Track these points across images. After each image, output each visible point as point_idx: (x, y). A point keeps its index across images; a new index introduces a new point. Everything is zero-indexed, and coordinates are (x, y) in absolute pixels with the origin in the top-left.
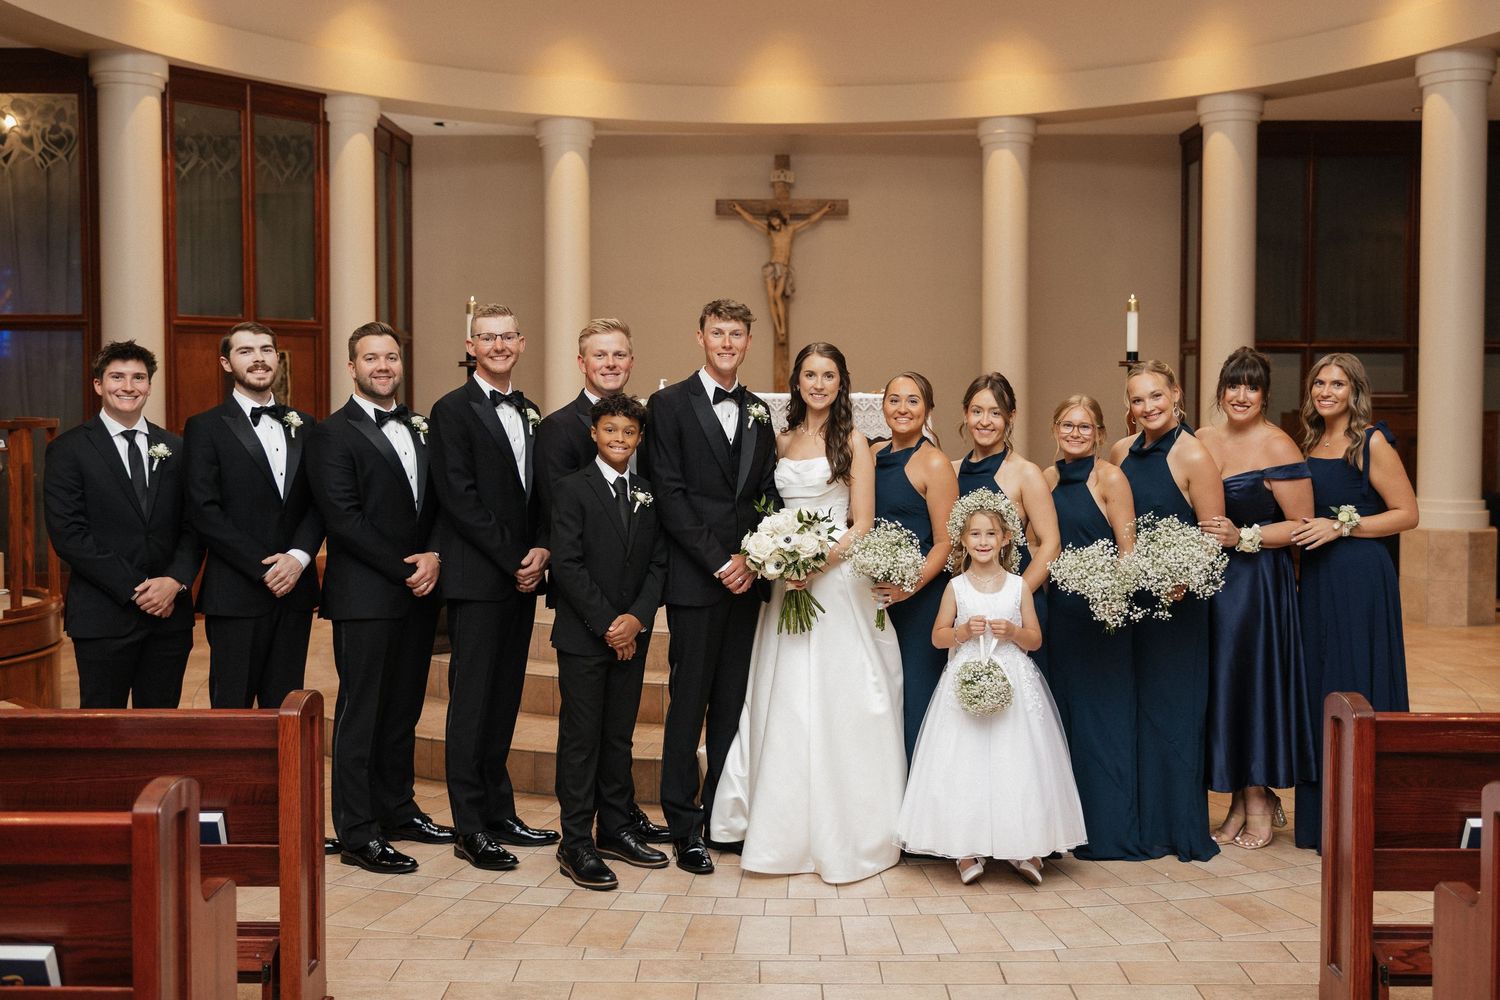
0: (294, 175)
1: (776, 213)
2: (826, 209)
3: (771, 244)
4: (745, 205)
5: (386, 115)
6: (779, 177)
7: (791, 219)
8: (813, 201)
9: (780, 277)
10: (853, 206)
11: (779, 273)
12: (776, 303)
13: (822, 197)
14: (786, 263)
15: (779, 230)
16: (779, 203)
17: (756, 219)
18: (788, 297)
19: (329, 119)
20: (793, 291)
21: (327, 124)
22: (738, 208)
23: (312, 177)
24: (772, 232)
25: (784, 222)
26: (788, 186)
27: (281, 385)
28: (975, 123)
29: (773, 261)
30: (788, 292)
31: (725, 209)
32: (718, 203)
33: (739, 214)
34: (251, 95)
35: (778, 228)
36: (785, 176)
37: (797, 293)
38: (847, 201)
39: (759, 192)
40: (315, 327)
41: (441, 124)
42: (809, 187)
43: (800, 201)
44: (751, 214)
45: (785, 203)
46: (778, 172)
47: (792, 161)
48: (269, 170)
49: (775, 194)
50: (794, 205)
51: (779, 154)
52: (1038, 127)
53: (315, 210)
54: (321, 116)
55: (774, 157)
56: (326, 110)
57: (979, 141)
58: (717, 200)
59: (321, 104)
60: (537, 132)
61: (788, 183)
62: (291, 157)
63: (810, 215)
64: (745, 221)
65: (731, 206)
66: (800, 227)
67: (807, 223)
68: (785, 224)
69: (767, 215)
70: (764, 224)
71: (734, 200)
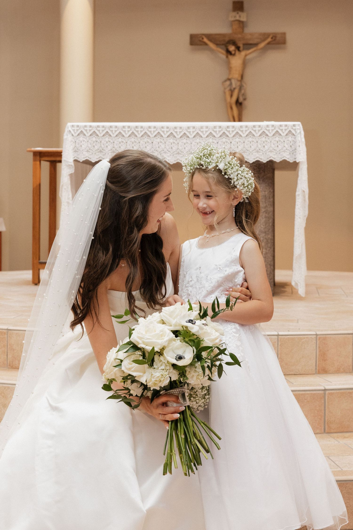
1: (232, 42)
2: (269, 40)
3: (229, 65)
4: (211, 37)
6: (235, 17)
7: (243, 48)
8: (261, 34)
9: (234, 89)
10: (288, 38)
11: (234, 86)
12: (231, 108)
13: (267, 31)
14: (240, 79)
15: (234, 55)
16: (235, 36)
17: (218, 47)
18: (240, 103)
20: (245, 99)
22: (205, 40)
24: (230, 57)
26: (241, 23)
29: (230, 77)
30: (241, 100)
31: (196, 41)
32: (192, 37)
33: (206, 44)
35: (233, 52)
36: (240, 17)
37: (246, 103)
38: (284, 34)
39: (221, 28)
42: (258, 25)
43: (251, 34)
44: (216, 44)
45: (240, 36)
46: (234, 14)
47: (246, 6)
49: (233, 29)
50: (247, 37)
51: (235, 1)
55: (232, 5)
58: (191, 35)
61: (243, 22)
63: (256, 45)
64: (211, 50)
65: (201, 39)
66: (250, 53)
67: (255, 51)
68: (239, 50)
69: (227, 44)
70: (224, 51)
71: (203, 35)
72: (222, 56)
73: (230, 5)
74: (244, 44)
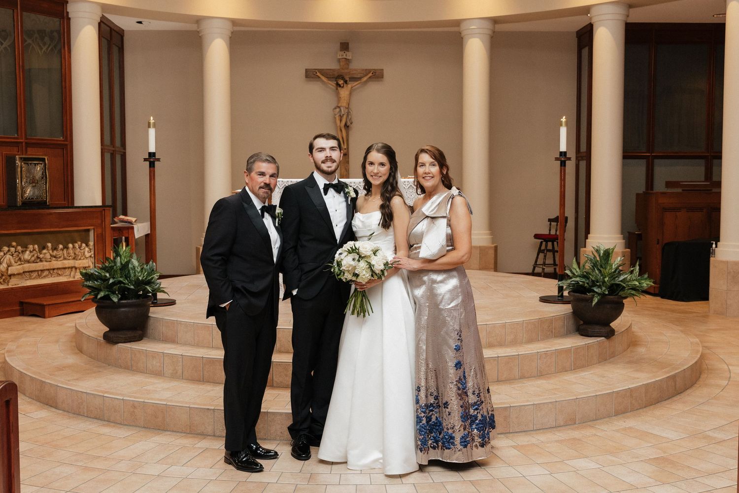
0: (49, 50)
1: (341, 77)
2: (370, 75)
3: (338, 94)
5: (107, 15)
6: (342, 55)
7: (350, 81)
8: (363, 70)
9: (343, 115)
10: (385, 73)
11: (342, 112)
12: (341, 130)
14: (347, 107)
15: (343, 87)
17: (328, 80)
18: (348, 127)
20: (351, 123)
21: (69, 19)
22: (318, 74)
23: (60, 51)
24: (339, 88)
25: (346, 82)
26: (348, 61)
27: (42, 178)
28: (458, 23)
29: (339, 105)
30: (349, 124)
31: (311, 75)
32: (307, 70)
33: (319, 77)
35: (342, 85)
36: (346, 55)
37: (354, 124)
38: (383, 70)
39: (331, 65)
40: (63, 142)
41: (140, 22)
42: (360, 62)
43: (355, 70)
44: (327, 78)
45: (346, 71)
46: (342, 53)
47: (350, 46)
48: (33, 47)
49: (340, 66)
50: (352, 72)
51: (342, 42)
52: (496, 25)
53: (62, 71)
54: (65, 14)
55: (339, 44)
56: (68, 11)
57: (460, 33)
58: (306, 69)
59: (65, 7)
60: (198, 27)
61: (348, 59)
62: (47, 39)
63: (360, 79)
64: (323, 81)
65: (315, 73)
66: (355, 86)
67: (359, 83)
68: (346, 83)
69: (336, 78)
70: (333, 83)
71: (316, 69)
72: (331, 86)
73: (339, 45)
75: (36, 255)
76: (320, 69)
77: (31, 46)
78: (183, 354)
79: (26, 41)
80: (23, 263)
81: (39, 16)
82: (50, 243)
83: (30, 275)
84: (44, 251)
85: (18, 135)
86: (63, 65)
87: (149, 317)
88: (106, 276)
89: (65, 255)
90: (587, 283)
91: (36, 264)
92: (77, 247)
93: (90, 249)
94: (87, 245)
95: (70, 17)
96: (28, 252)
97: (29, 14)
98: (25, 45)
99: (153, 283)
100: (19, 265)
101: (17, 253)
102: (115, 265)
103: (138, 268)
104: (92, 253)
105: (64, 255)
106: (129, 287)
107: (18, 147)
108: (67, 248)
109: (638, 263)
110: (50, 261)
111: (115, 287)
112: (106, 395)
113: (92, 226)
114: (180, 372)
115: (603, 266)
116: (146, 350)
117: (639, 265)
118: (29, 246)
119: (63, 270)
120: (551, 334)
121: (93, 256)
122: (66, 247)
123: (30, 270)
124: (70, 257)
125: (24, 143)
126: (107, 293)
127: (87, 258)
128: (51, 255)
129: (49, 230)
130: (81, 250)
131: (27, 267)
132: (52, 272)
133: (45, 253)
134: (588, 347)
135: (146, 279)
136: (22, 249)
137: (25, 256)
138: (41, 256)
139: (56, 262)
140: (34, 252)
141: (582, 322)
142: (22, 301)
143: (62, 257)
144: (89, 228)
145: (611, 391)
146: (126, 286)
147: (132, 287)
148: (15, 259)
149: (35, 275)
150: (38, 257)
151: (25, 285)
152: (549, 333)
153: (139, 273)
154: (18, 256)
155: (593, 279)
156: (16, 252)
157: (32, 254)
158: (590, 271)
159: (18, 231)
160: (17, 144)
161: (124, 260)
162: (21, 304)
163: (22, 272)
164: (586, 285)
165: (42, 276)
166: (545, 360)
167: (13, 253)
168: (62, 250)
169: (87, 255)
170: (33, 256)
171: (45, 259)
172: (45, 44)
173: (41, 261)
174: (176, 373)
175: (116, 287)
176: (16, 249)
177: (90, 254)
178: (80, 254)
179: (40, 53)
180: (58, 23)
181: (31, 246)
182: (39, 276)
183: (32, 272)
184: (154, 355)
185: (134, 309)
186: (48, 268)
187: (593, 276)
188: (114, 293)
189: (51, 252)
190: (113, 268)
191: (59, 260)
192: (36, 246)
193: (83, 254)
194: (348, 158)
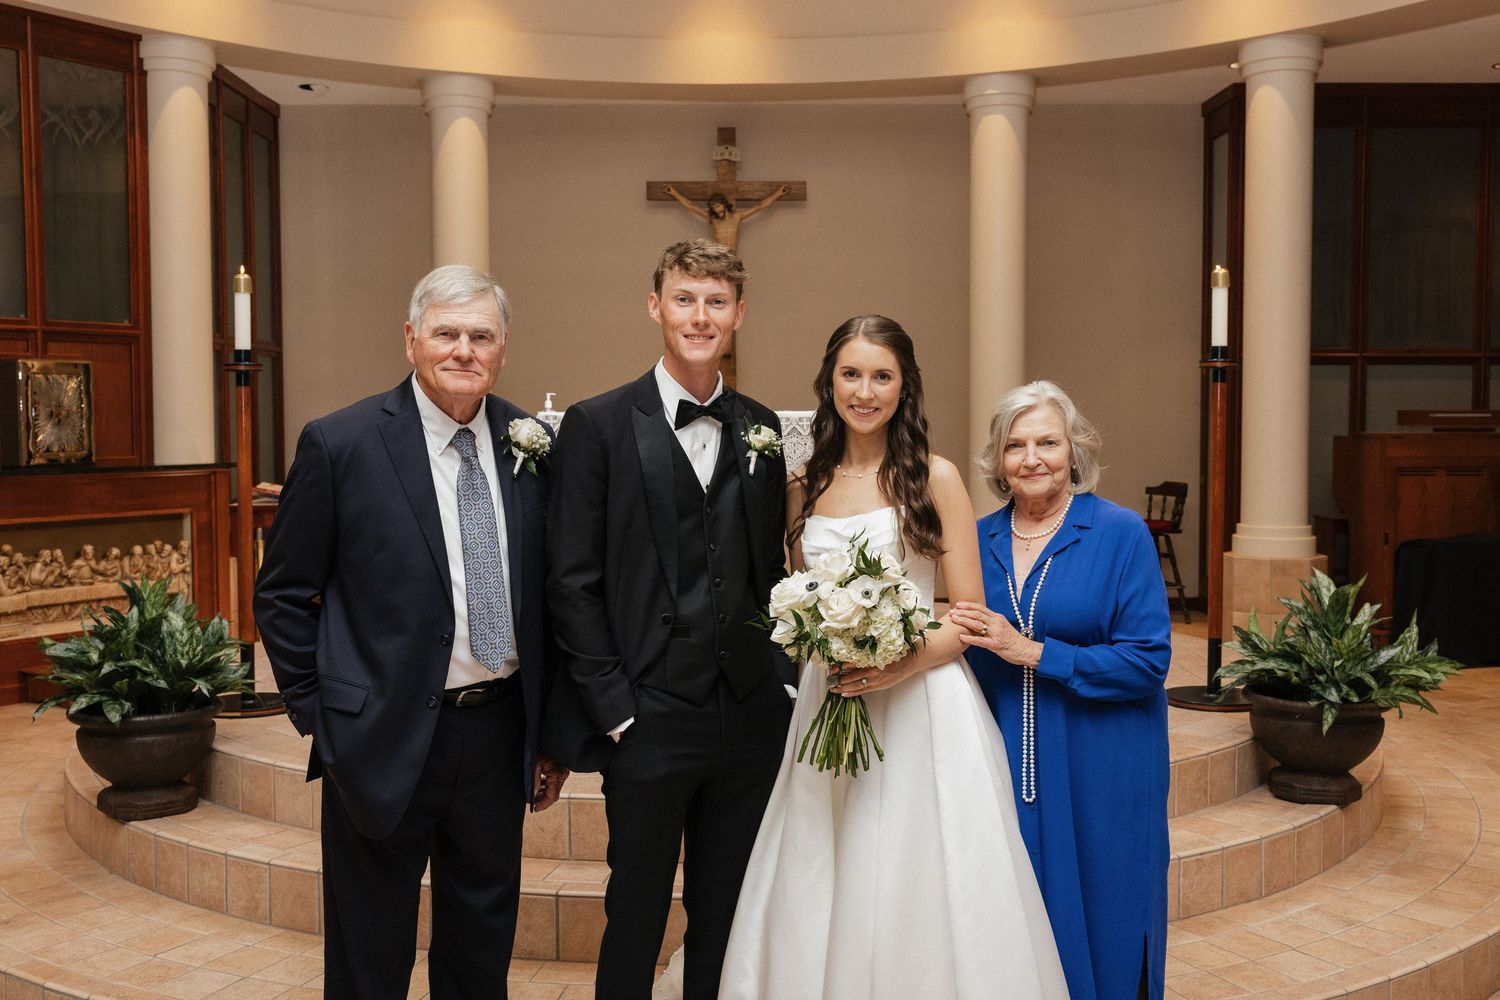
0: (99, 136)
1: (719, 197)
2: (780, 193)
3: (712, 233)
4: (681, 187)
5: (229, 67)
6: (722, 154)
7: (737, 207)
8: (765, 184)
10: (810, 190)
13: (773, 179)
15: (723, 218)
16: (723, 186)
17: (693, 204)
19: (146, 66)
21: (144, 74)
22: (673, 192)
24: (715, 221)
25: (729, 208)
26: (732, 165)
28: (958, 84)
31: (658, 193)
32: (650, 186)
33: (674, 199)
34: (32, 30)
35: (721, 215)
36: (730, 154)
38: (805, 183)
39: (696, 168)
40: (129, 332)
41: (307, 87)
42: (759, 166)
43: (749, 183)
44: (691, 200)
45: (732, 186)
46: (722, 149)
47: (738, 135)
48: (62, 129)
49: (718, 175)
50: (741, 189)
51: (721, 126)
52: (1038, 89)
53: (127, 182)
54: (135, 64)
55: (716, 133)
56: (143, 54)
57: (965, 106)
58: (648, 183)
59: (135, 47)
60: (423, 94)
61: (735, 162)
62: (94, 114)
63: (759, 200)
64: (682, 207)
65: (666, 190)
66: (748, 215)
67: (757, 210)
68: (730, 211)
69: (709, 200)
70: (705, 211)
71: (669, 183)
72: (701, 219)
73: (714, 134)
74: (737, 200)
75: (57, 572)
76: (677, 183)
77: (59, 129)
78: (272, 862)
79: (45, 117)
80: (27, 588)
81: (77, 67)
82: (92, 545)
83: (45, 613)
84: (79, 562)
85: (26, 316)
86: (131, 165)
87: (212, 750)
88: (89, 660)
89: (127, 570)
90: (1297, 674)
91: (60, 590)
92: (153, 552)
93: (184, 556)
94: (176, 547)
95: (145, 68)
96: (39, 565)
97: (51, 60)
98: (42, 125)
99: (221, 670)
100: (19, 593)
101: (13, 568)
102: (126, 627)
103: (182, 634)
104: (188, 562)
105: (122, 568)
106: (154, 683)
107: (27, 340)
108: (131, 555)
109: (1414, 620)
110: (91, 584)
111: (117, 684)
112: (49, 984)
113: (187, 507)
114: (264, 905)
115: (1331, 628)
116: (188, 845)
117: (1418, 624)
118: (42, 552)
119: (121, 602)
120: (1203, 797)
121: (188, 569)
122: (128, 552)
123: (43, 604)
124: (138, 574)
125: (39, 334)
126: (97, 699)
127: (176, 574)
128: (94, 571)
129: (88, 516)
130: (161, 557)
131: (37, 596)
132: (95, 606)
133: (80, 568)
134: (1300, 833)
135: (200, 661)
136: (25, 559)
137: (33, 573)
138: (70, 573)
139: (105, 585)
140: (55, 564)
141: (1278, 764)
142: (26, 670)
143: (120, 574)
144: (180, 511)
145: (1386, 978)
146: (149, 680)
147: (162, 684)
148: (10, 580)
149: (55, 613)
150: (62, 576)
151: (33, 636)
152: (1198, 796)
153: (184, 646)
154: (17, 573)
155: (1313, 665)
156: (11, 565)
157: (49, 569)
158: (1300, 642)
159: (17, 521)
160: (23, 334)
161: (151, 613)
162: (24, 676)
163: (25, 608)
164: (1295, 679)
165: (74, 615)
166: (1198, 877)
167: (5, 567)
168: (120, 558)
169: (175, 566)
170: (52, 572)
171: (80, 578)
172: (89, 125)
173: (70, 583)
174: (257, 908)
175: (122, 684)
176: (11, 560)
177: (182, 566)
178: (160, 566)
179: (77, 140)
180: (120, 81)
181: (46, 554)
182: (65, 616)
183: (48, 606)
184: (205, 858)
185: (167, 737)
186: (84, 598)
187: (1310, 655)
188: (116, 697)
189: (93, 563)
190: (119, 635)
191: (111, 580)
192: (58, 553)
193: (166, 565)
194: (735, 362)
